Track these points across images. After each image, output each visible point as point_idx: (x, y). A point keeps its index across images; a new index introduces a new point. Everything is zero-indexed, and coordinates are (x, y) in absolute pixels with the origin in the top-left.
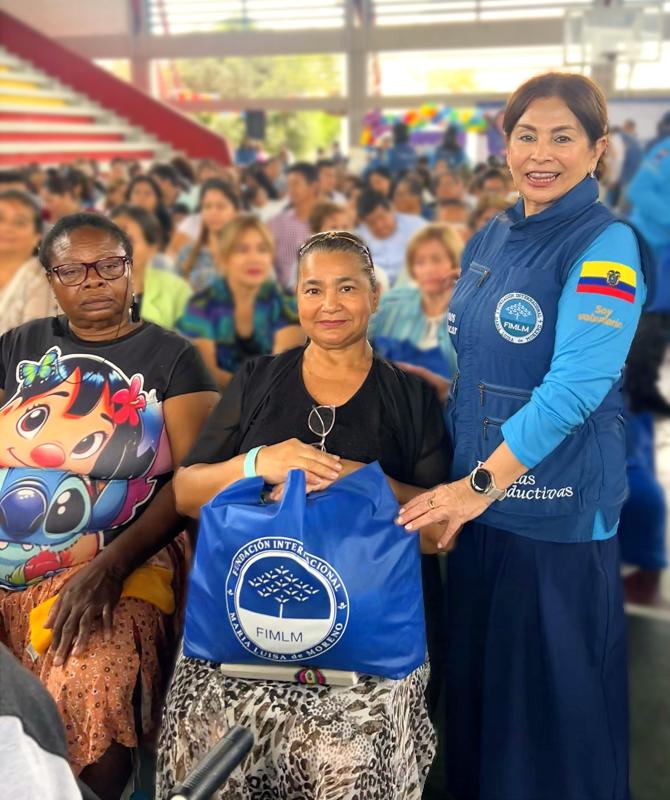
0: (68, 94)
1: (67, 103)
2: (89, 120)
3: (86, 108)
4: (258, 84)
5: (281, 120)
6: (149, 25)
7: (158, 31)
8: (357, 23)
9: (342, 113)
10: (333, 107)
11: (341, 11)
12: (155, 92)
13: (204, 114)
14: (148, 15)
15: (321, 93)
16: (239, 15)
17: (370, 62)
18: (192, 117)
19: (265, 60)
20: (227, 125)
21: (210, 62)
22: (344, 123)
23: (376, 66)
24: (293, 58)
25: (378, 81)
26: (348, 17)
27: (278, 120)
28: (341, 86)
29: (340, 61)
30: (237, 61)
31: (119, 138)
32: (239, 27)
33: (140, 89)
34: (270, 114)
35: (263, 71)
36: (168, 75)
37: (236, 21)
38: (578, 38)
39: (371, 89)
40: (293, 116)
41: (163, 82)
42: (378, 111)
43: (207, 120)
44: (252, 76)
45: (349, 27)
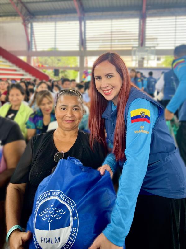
0: (10, 64)
1: (10, 66)
2: (15, 70)
3: (15, 67)
4: (58, 63)
5: (63, 72)
6: (32, 49)
7: (34, 50)
8: (82, 49)
9: (78, 70)
10: (76, 69)
11: (78, 47)
12: (32, 64)
13: (44, 70)
14: (32, 46)
15: (73, 66)
16: (54, 47)
17: (85, 58)
18: (41, 70)
19: (60, 58)
20: (50, 73)
21: (46, 58)
22: (78, 73)
23: (87, 60)
24: (67, 57)
25: (87, 63)
26: (80, 48)
27: (62, 72)
28: (78, 64)
29: (78, 59)
30: (53, 58)
31: (22, 75)
32: (53, 50)
33: (28, 63)
34: (61, 70)
35: (59, 60)
36: (36, 61)
37: (53, 48)
38: (135, 55)
39: (85, 65)
40: (66, 71)
41: (34, 62)
42: (87, 70)
43: (45, 72)
44: (56, 62)
45: (80, 50)
